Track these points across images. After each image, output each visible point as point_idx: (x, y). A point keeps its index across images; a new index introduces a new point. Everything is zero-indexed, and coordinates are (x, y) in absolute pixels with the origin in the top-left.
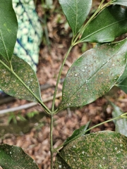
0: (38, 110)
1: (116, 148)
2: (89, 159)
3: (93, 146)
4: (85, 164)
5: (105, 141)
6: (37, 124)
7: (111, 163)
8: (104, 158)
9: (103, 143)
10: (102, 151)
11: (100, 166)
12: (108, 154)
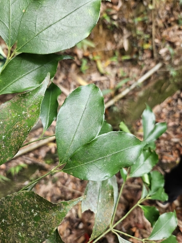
0: (25, 162)
1: (33, 211)
2: (9, 227)
3: (11, 212)
4: (5, 235)
5: (22, 203)
6: (27, 183)
7: (29, 229)
8: (23, 224)
9: (20, 207)
10: (20, 216)
11: (20, 234)
12: (26, 218)
